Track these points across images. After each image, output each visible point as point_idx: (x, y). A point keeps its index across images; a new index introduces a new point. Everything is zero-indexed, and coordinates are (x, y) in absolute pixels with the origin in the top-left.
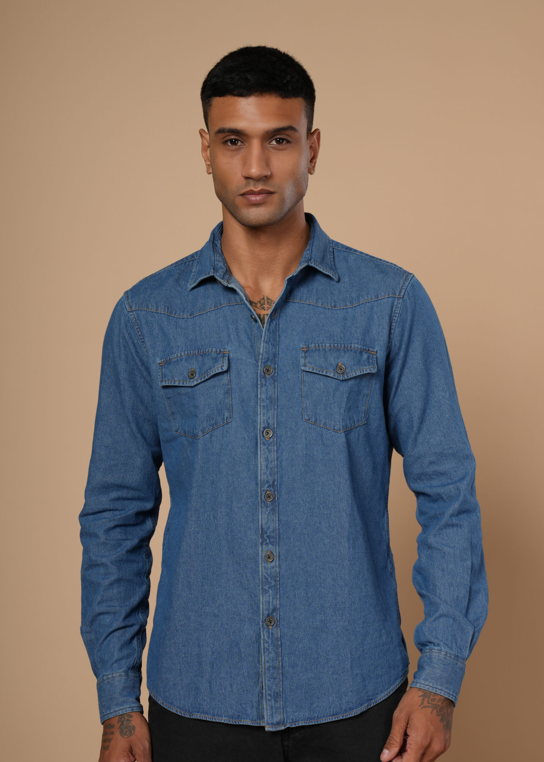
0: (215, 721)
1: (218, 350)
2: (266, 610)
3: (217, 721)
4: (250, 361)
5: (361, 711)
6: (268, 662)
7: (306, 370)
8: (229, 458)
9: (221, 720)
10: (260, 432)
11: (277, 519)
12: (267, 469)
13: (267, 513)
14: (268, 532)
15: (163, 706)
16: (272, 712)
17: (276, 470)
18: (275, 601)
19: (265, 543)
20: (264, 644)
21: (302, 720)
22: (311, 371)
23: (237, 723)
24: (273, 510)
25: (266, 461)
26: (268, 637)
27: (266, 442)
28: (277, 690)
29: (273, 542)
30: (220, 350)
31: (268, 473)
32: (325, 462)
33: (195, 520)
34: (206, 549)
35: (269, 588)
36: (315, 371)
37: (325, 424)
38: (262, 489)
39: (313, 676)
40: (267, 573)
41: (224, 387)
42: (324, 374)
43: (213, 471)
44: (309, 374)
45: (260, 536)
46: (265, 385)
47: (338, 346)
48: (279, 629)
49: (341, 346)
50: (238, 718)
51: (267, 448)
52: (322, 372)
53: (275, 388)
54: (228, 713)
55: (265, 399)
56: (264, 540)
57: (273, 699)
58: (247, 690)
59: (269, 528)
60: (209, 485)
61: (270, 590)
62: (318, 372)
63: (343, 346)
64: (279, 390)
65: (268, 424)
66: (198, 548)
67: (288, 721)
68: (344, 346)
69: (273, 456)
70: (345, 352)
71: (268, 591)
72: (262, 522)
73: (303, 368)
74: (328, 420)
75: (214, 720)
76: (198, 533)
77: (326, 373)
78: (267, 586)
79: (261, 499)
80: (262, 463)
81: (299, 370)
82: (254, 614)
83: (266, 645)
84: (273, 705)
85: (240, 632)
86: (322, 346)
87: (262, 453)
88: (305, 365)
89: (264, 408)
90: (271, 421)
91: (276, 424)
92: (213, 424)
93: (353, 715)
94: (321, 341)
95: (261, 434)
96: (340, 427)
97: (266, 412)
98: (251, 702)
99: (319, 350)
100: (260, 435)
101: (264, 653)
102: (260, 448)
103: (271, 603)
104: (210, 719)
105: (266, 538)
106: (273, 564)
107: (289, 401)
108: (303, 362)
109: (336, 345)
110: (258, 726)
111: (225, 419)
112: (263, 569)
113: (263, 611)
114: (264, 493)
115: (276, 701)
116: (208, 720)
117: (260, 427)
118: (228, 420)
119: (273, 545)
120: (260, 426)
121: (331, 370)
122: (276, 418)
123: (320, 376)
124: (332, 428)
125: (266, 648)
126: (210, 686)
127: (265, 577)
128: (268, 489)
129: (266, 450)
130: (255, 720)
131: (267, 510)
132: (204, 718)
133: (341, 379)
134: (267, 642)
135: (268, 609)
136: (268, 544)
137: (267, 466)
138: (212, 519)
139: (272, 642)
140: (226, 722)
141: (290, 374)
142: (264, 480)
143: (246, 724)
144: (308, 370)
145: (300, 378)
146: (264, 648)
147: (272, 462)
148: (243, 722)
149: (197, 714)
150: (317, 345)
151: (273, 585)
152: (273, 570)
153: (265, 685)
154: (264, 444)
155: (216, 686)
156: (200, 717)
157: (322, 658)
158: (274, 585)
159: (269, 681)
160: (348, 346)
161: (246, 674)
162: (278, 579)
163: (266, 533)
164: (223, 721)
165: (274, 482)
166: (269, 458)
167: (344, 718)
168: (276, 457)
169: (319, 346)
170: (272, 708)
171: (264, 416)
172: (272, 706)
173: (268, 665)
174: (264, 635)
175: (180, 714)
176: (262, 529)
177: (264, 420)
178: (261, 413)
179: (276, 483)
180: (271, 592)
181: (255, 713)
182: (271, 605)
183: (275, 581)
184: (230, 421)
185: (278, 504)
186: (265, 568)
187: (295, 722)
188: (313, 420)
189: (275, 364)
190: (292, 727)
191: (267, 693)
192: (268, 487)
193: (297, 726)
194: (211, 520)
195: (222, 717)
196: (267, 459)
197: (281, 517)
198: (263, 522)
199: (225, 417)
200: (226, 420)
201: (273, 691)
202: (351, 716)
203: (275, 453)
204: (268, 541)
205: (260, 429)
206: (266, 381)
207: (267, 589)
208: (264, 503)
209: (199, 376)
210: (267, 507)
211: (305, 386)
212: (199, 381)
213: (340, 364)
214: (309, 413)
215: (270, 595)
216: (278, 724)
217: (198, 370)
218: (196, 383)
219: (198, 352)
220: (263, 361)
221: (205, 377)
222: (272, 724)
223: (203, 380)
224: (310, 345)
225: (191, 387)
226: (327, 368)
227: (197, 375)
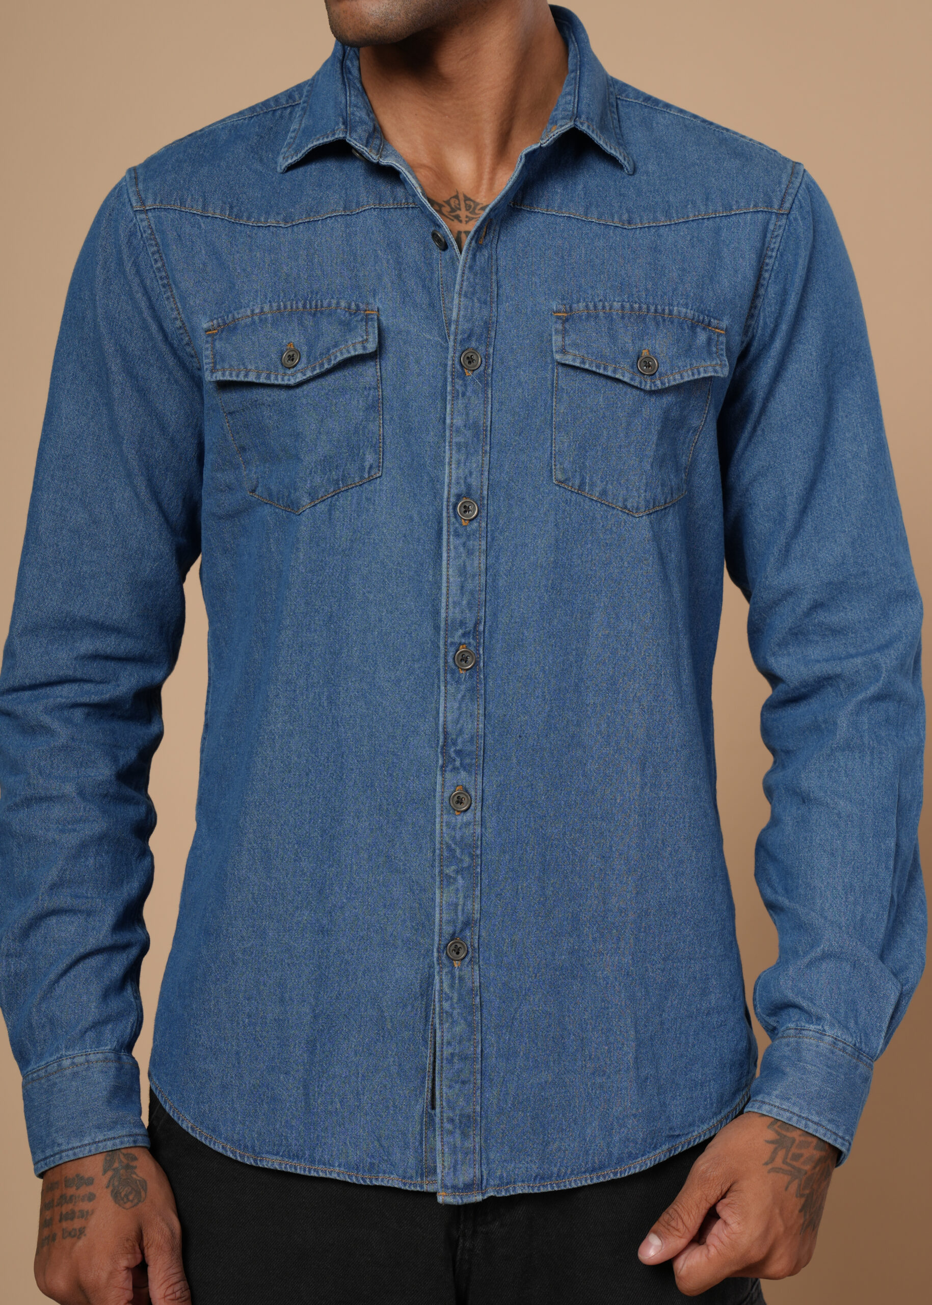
0: (316, 1175)
1: (353, 306)
2: (449, 922)
3: (322, 1175)
4: (428, 336)
5: (655, 1161)
6: (449, 1043)
7: (567, 362)
8: (370, 562)
9: (330, 1173)
10: (448, 506)
11: (481, 712)
12: (462, 594)
13: (459, 696)
14: (460, 741)
15: (194, 1135)
16: (456, 1161)
17: (483, 597)
18: (469, 903)
19: (450, 767)
20: (440, 1001)
21: (523, 1181)
22: (577, 364)
23: (368, 1182)
24: (473, 690)
25: (461, 575)
26: (452, 986)
27: (461, 531)
28: (469, 1110)
29: (471, 765)
30: (357, 306)
31: (464, 602)
32: (597, 584)
33: (285, 704)
34: (307, 774)
35: (457, 872)
36: (587, 366)
37: (604, 493)
38: (450, 641)
39: (550, 1080)
40: (454, 839)
41: (366, 393)
42: (609, 373)
43: (332, 592)
44: (572, 372)
45: (439, 750)
46: (464, 394)
47: (640, 308)
48: (476, 967)
49: (648, 310)
50: (370, 1171)
51: (464, 544)
52: (605, 369)
53: (485, 403)
54: (348, 1157)
55: (462, 429)
56: (448, 760)
57: (458, 1131)
58: (395, 1106)
59: (461, 732)
60: (321, 623)
61: (459, 877)
62: (594, 369)
63: (652, 308)
64: (496, 405)
65: (469, 487)
66: (290, 772)
67: (492, 1182)
68: (656, 311)
69: (476, 563)
70: (657, 324)
71: (455, 879)
72: (445, 717)
73: (558, 357)
74: (612, 484)
75: (313, 1174)
76: (291, 735)
77: (615, 371)
78: (453, 868)
79: (446, 662)
80: (451, 579)
81: (546, 362)
82: (417, 930)
83: (446, 1005)
84: (458, 1143)
85: (381, 970)
86: (604, 307)
87: (452, 554)
88: (563, 351)
89: (459, 450)
90: (474, 481)
91: (485, 487)
92: (337, 480)
93: (637, 1171)
94: (601, 297)
95: (451, 511)
96: (638, 503)
97: (463, 458)
98: (404, 1134)
99: (597, 317)
100: (448, 513)
101: (441, 1024)
102: (448, 542)
103: (460, 908)
104: (305, 1170)
105: (453, 755)
106: (468, 816)
107: (520, 435)
108: (560, 344)
109: (636, 306)
110: (418, 1192)
111: (367, 470)
112: (444, 829)
113: (440, 925)
114: (453, 649)
115: (465, 1135)
116: (298, 1172)
117: (449, 494)
118: (373, 473)
119: (469, 772)
120: (449, 491)
121: (625, 365)
122: (486, 473)
123: (596, 380)
124: (620, 504)
125: (447, 1012)
126: (307, 1095)
127: (449, 848)
128: (463, 641)
129: (462, 549)
130: (411, 1178)
131: (458, 690)
132: (291, 1167)
133: (648, 388)
134: (449, 998)
135: (453, 922)
136: (458, 769)
137: (462, 587)
138: (325, 704)
139: (460, 1000)
140: (341, 1178)
141: (524, 371)
142: (453, 622)
143: (389, 1185)
144: (571, 363)
145: (549, 383)
146: (441, 1013)
147: (474, 576)
148: (382, 1181)
149: (274, 1157)
150: (591, 306)
151: (465, 865)
152: (468, 832)
153: (442, 1096)
154: (457, 535)
155: (319, 1094)
156: (280, 1164)
157: (572, 1037)
158: (469, 866)
159: (450, 1087)
160: (664, 310)
161: (394, 1069)
162: (478, 852)
163: (455, 743)
164: (334, 1176)
165: (477, 624)
166: (469, 568)
167: (619, 1176)
168: (483, 567)
169: (595, 307)
170: (454, 1150)
171: (458, 468)
172: (455, 1147)
173: (450, 1050)
174: (441, 982)
175: (231, 1156)
176: (446, 733)
177: (458, 478)
178: (454, 460)
179: (481, 628)
180: (460, 881)
181: (412, 1161)
182: (460, 913)
183: (472, 857)
184: (378, 475)
185: (485, 678)
186: (448, 824)
187: (508, 1184)
188: (577, 482)
189: (487, 346)
190: (499, 1196)
191: (445, 1115)
192: (464, 635)
193: (512, 1193)
194: (323, 707)
195: (334, 1166)
196: (462, 571)
197: (490, 707)
198: (449, 718)
199: (367, 465)
200: (369, 472)
201: (458, 1112)
202: (632, 1171)
203: (483, 558)
204: (458, 763)
205: (448, 498)
206: (465, 385)
207: (452, 874)
208: (453, 672)
209: (309, 362)
210: (458, 682)
211: (559, 400)
212: (309, 374)
213: (645, 353)
214: (566, 465)
215: (457, 890)
216: (468, 1187)
217: (305, 348)
218: (300, 378)
219: (304, 306)
220: (459, 337)
221: (322, 365)
222: (455, 1188)
223: (317, 371)
224: (575, 306)
225: (288, 387)
226: (614, 361)
227: (304, 359)
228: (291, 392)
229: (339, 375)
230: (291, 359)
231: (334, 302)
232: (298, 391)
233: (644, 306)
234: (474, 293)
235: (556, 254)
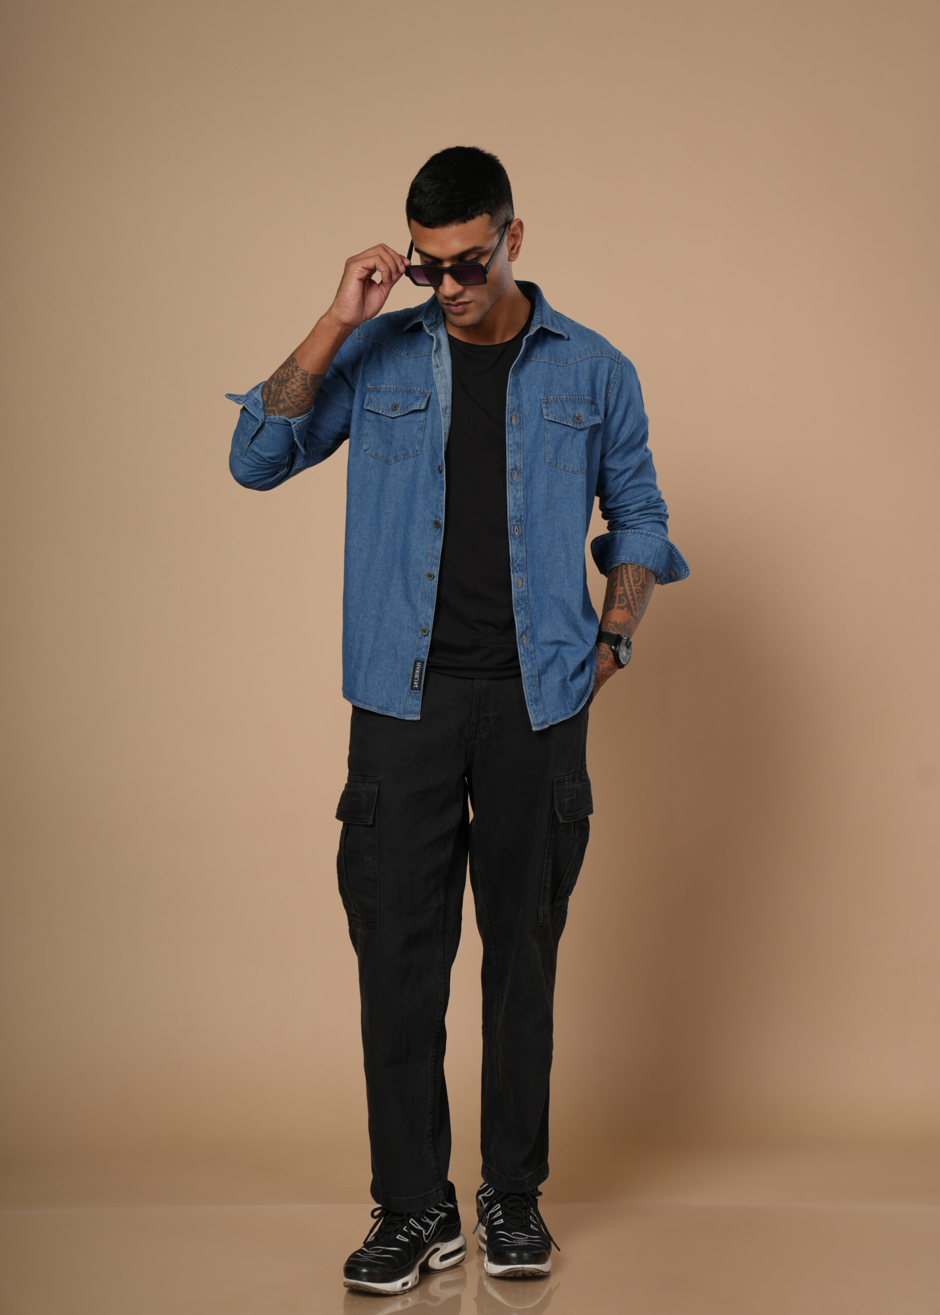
1: (422, 391)
2: (521, 627)
6: (526, 672)
10: (508, 473)
11: (525, 549)
12: (515, 506)
13: (516, 544)
14: (518, 561)
16: (536, 715)
17: (523, 507)
18: (526, 620)
19: (515, 571)
22: (553, 420)
24: (521, 542)
26: (524, 651)
27: (513, 483)
28: (536, 696)
29: (522, 570)
30: (424, 391)
31: (516, 509)
35: (521, 609)
36: (557, 421)
37: (565, 466)
38: (511, 524)
40: (519, 597)
41: (419, 423)
42: (565, 423)
44: (551, 423)
45: (510, 565)
46: (512, 432)
47: (573, 398)
48: (532, 644)
51: (515, 488)
52: (563, 421)
53: (521, 435)
55: (511, 444)
56: (514, 568)
59: (518, 557)
62: (559, 421)
63: (577, 398)
64: (524, 435)
65: (516, 466)
68: (579, 399)
69: (520, 495)
70: (580, 403)
71: (520, 612)
72: (513, 552)
73: (546, 417)
74: (568, 463)
77: (567, 422)
78: (518, 608)
79: (511, 532)
80: (511, 501)
81: (541, 419)
84: (536, 709)
86: (560, 398)
87: (510, 492)
88: (548, 415)
89: (511, 452)
90: (517, 464)
91: (522, 466)
92: (405, 454)
94: (559, 394)
95: (510, 475)
96: (578, 469)
97: (513, 455)
99: (558, 401)
102: (509, 487)
103: (524, 622)
105: (516, 566)
106: (523, 589)
107: (534, 445)
108: (546, 412)
109: (571, 397)
113: (518, 629)
114: (513, 527)
115: (537, 705)
117: (508, 469)
119: (521, 572)
121: (570, 420)
122: (522, 461)
123: (560, 425)
124: (571, 470)
127: (517, 600)
129: (514, 490)
131: (516, 542)
133: (579, 428)
135: (524, 628)
137: (516, 504)
139: (528, 656)
141: (534, 422)
142: (512, 517)
144: (550, 420)
145: (543, 427)
146: (522, 661)
147: (519, 499)
150: (555, 397)
151: (523, 607)
152: (524, 594)
154: (512, 484)
159: (529, 688)
160: (581, 398)
162: (527, 602)
163: (516, 562)
165: (521, 517)
166: (517, 496)
168: (522, 496)
169: (557, 398)
171: (511, 459)
172: (535, 710)
173: (527, 675)
174: (521, 650)
176: (513, 558)
177: (512, 463)
178: (509, 456)
179: (523, 518)
180: (522, 613)
183: (525, 604)
184: (419, 454)
185: (525, 537)
186: (517, 592)
188: (555, 463)
189: (520, 413)
192: (517, 521)
196: (515, 498)
197: (528, 548)
201: (533, 697)
203: (522, 492)
204: (518, 569)
206: (513, 429)
207: (519, 610)
208: (514, 535)
209: (401, 410)
210: (515, 539)
211: (547, 433)
212: (399, 414)
213: (577, 415)
214: (551, 457)
215: (522, 616)
216: (543, 723)
217: (401, 405)
218: (396, 415)
219: (405, 389)
220: (509, 411)
221: (404, 412)
222: (538, 724)
223: (402, 414)
224: (549, 397)
225: (392, 418)
226: (566, 418)
227: (399, 409)
228: (393, 420)
229: (410, 415)
230: (395, 408)
231: (415, 388)
232: (395, 419)
233: (574, 397)
234: (513, 394)
235: (541, 376)
